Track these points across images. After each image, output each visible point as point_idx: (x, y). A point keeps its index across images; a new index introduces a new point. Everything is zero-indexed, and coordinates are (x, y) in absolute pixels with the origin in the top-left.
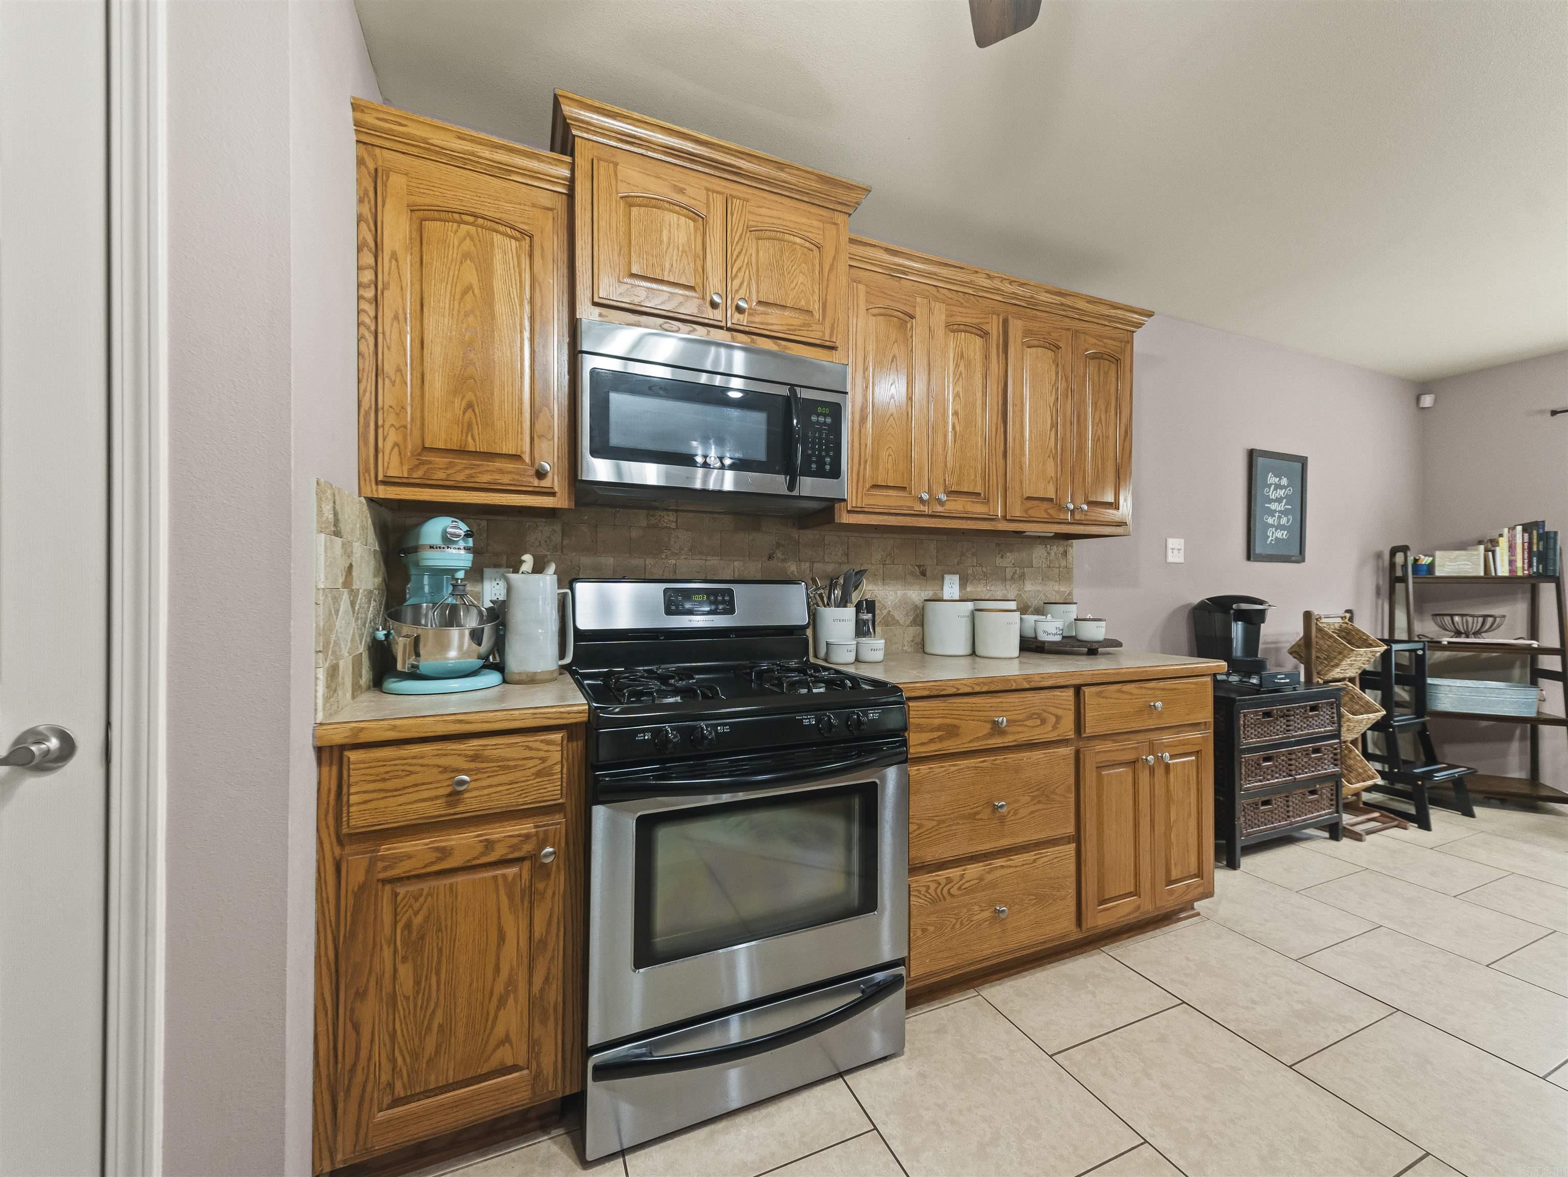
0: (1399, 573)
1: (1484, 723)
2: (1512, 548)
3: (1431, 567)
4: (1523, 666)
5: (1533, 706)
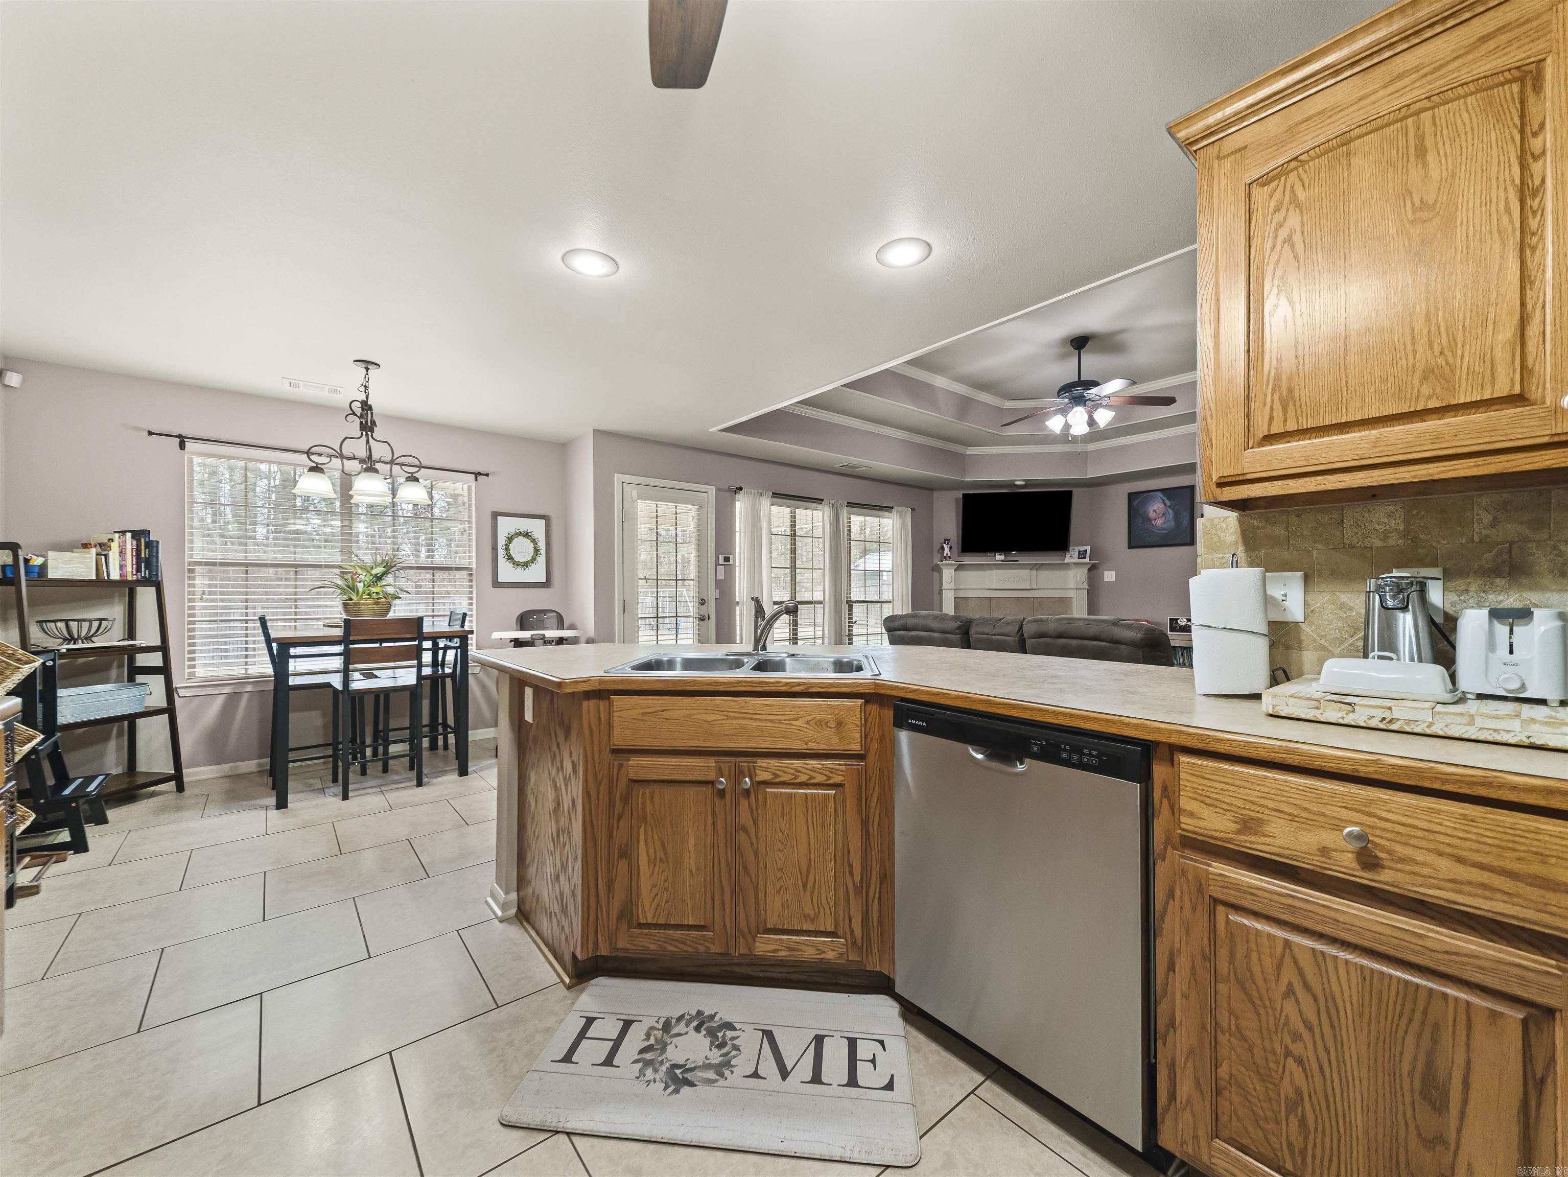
2: (122, 553)
3: (43, 568)
4: (121, 666)
5: (142, 701)
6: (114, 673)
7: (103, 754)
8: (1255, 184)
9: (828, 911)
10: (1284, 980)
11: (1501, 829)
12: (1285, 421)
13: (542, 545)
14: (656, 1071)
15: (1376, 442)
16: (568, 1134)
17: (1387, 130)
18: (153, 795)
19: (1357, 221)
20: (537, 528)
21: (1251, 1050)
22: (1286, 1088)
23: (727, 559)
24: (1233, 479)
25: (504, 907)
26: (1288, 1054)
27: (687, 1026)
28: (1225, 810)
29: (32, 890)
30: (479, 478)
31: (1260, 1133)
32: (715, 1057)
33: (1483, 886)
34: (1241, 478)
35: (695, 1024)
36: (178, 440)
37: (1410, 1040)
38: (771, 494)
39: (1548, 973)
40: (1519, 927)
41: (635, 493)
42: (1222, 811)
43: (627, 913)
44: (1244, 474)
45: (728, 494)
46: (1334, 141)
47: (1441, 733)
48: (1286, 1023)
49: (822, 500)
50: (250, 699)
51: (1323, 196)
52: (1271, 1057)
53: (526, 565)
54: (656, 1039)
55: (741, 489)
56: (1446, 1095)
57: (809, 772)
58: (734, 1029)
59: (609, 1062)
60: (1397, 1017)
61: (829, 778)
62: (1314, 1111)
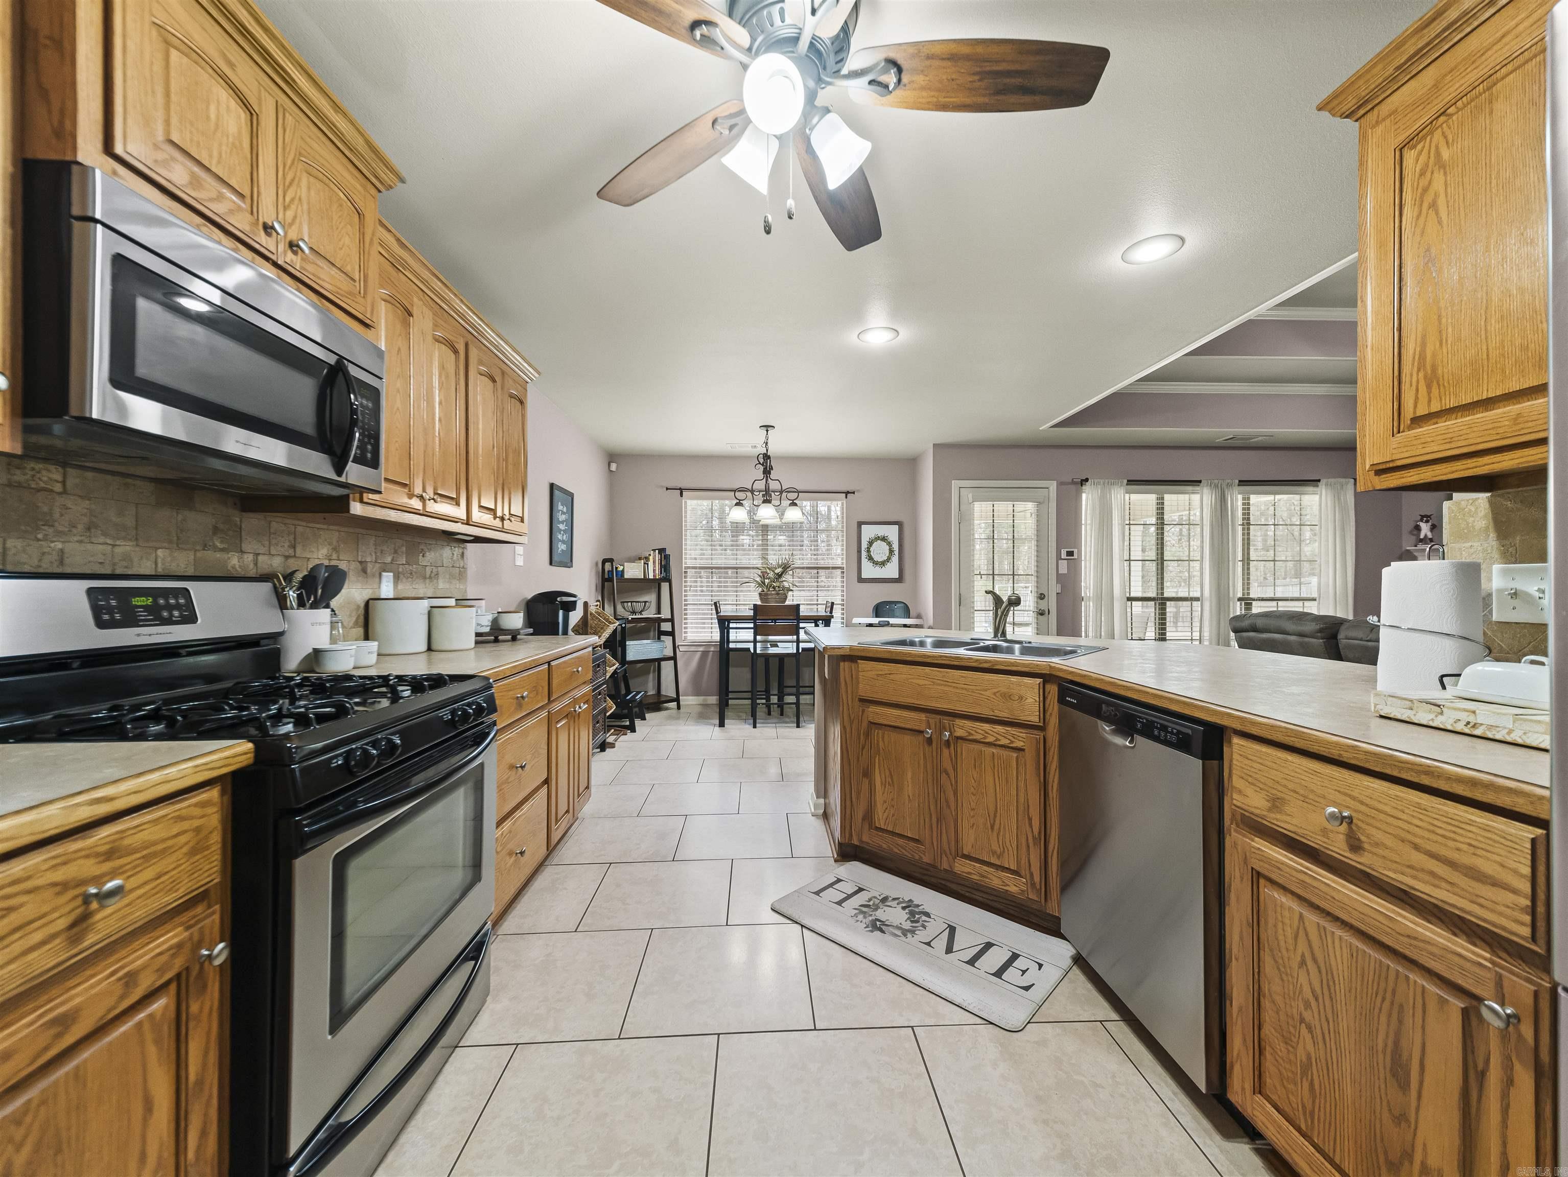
0: (606, 576)
1: (639, 665)
2: (654, 562)
3: (623, 571)
4: (655, 630)
5: (662, 651)
6: (652, 634)
7: (647, 682)
8: (1406, 148)
9: (1011, 852)
10: (1299, 952)
11: (1445, 819)
12: (1430, 401)
13: (896, 547)
14: (865, 917)
15: (1516, 419)
16: (802, 926)
17: (1528, 67)
18: (667, 709)
19: (1498, 172)
20: (892, 532)
21: (1278, 1013)
22: (1301, 1054)
23: (1070, 554)
24: (1384, 467)
25: (816, 806)
26: (1302, 1020)
27: (898, 904)
28: (1261, 789)
29: (612, 746)
30: (849, 495)
31: (1284, 1091)
32: (907, 925)
33: (1432, 874)
34: (1391, 465)
35: (904, 905)
36: (679, 491)
37: (1383, 1019)
38: (1125, 481)
39: (1480, 964)
40: (1475, 923)
41: (970, 496)
42: (1258, 789)
43: (869, 816)
44: (1392, 461)
45: (1073, 487)
46: (1481, 86)
47: (1520, 741)
48: (1301, 992)
49: (1200, 482)
50: (713, 655)
51: (1466, 151)
52: (1291, 1022)
53: (883, 564)
54: (874, 904)
55: (1087, 480)
56: (1408, 1074)
57: (995, 735)
58: (930, 917)
59: (840, 903)
60: (1374, 995)
61: (1012, 742)
62: (1319, 1076)
